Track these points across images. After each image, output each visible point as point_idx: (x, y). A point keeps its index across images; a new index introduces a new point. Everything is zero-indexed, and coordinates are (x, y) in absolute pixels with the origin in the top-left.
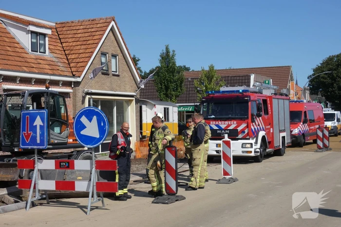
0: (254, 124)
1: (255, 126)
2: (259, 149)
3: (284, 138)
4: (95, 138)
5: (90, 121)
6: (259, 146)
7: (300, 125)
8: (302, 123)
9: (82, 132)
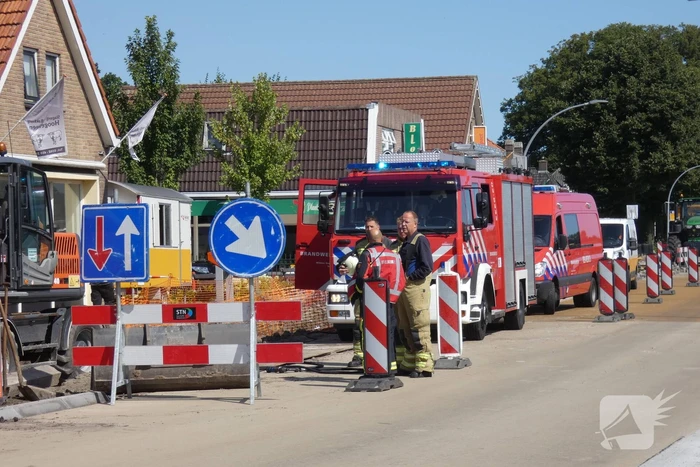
0: (468, 244)
1: (470, 249)
2: (479, 306)
3: (523, 282)
4: (259, 259)
5: (247, 227)
6: (478, 298)
7: (548, 254)
8: (551, 249)
9: (230, 248)
